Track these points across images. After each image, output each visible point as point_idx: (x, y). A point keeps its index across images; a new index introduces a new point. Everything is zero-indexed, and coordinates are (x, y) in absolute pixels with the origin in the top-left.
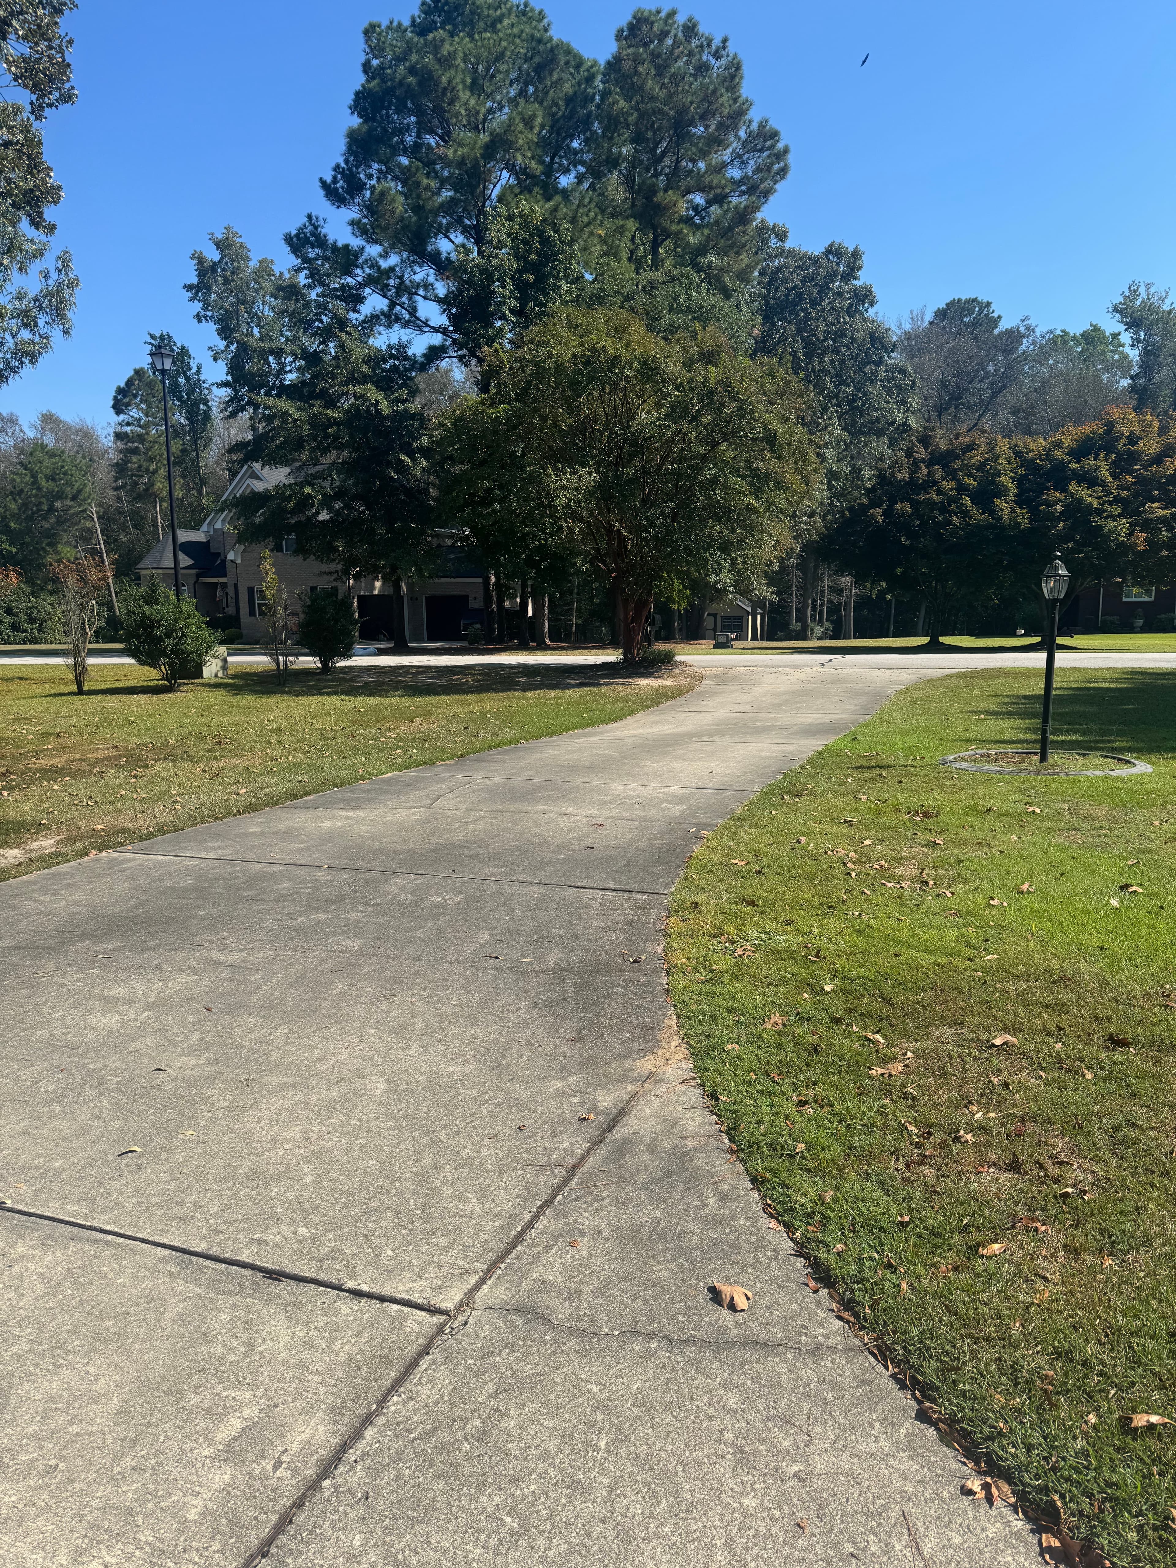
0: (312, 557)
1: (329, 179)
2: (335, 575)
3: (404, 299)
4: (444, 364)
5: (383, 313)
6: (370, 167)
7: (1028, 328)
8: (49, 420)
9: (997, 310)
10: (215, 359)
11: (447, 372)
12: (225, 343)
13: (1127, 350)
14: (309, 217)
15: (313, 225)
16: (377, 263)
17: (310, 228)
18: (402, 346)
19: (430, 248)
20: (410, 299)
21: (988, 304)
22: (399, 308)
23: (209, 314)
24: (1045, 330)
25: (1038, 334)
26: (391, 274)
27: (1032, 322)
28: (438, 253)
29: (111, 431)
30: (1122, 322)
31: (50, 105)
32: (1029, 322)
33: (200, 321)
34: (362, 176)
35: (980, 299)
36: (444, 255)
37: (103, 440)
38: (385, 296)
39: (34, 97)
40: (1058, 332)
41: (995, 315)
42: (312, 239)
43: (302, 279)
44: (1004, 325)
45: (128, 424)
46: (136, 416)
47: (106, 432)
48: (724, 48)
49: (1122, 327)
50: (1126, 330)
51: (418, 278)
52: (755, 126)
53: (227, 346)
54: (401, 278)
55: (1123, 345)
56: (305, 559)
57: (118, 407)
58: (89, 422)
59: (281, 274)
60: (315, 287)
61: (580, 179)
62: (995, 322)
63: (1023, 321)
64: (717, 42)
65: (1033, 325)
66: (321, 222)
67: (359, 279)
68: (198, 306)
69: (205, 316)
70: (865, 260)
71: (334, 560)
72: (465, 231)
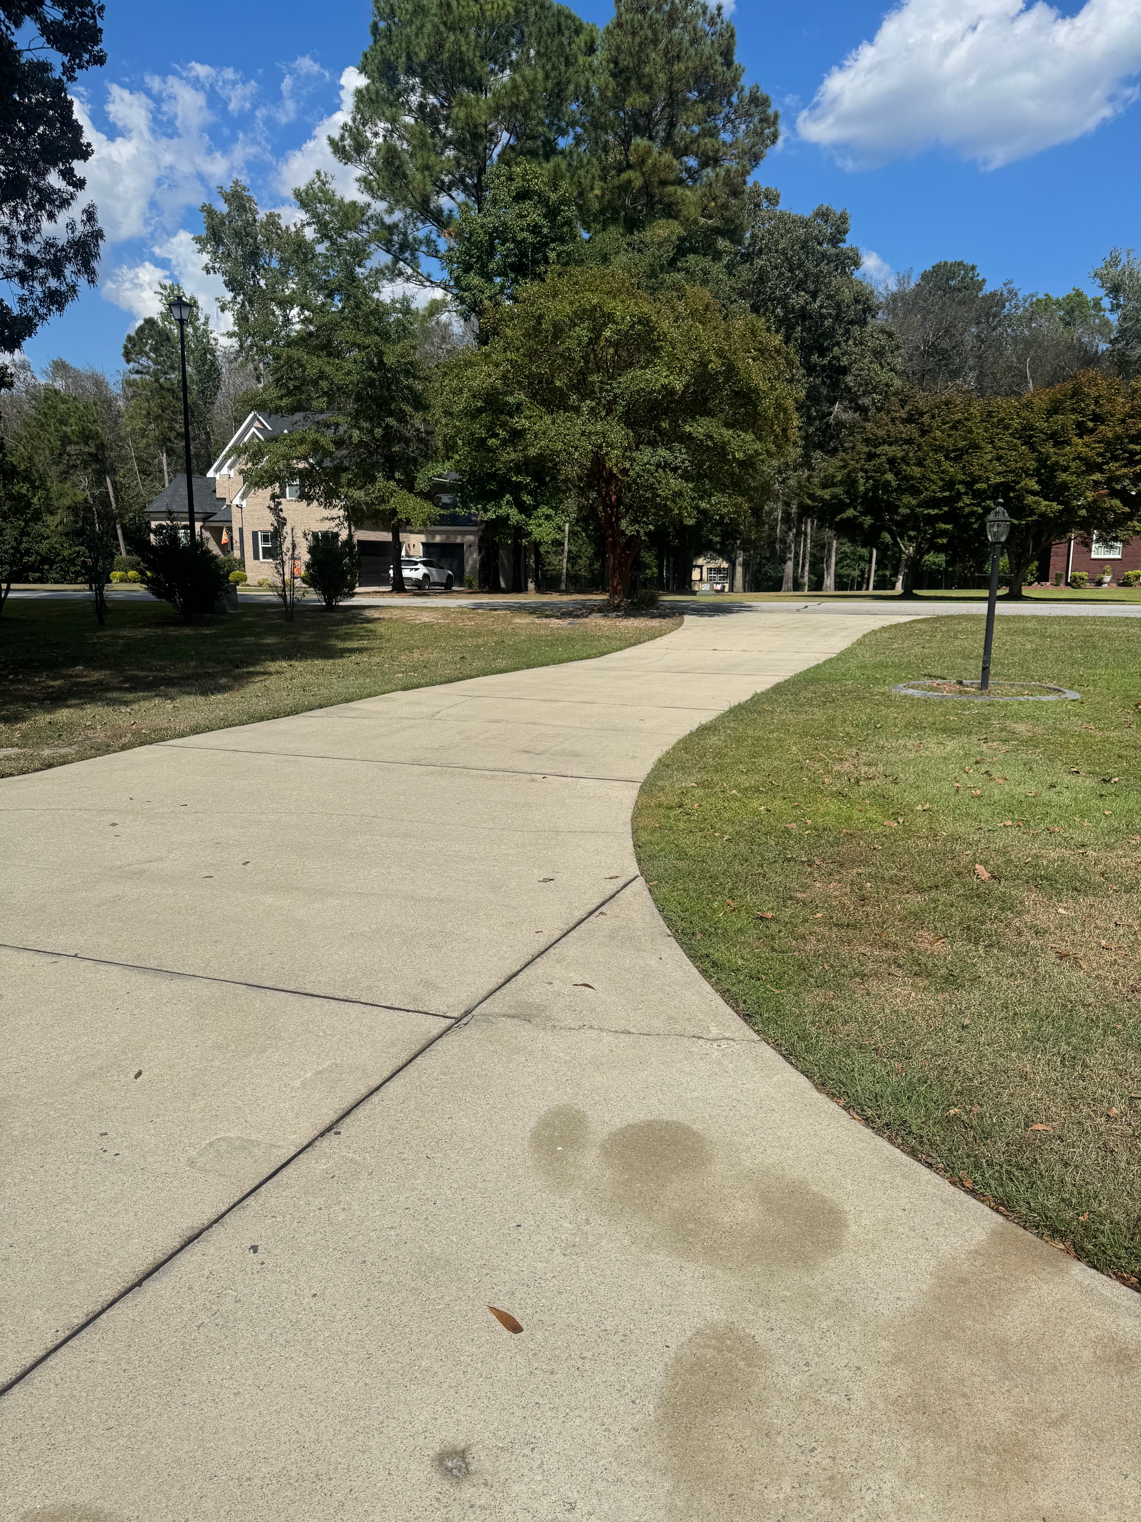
0: (315, 503)
1: (337, 137)
2: (337, 521)
3: (407, 255)
4: (444, 317)
5: (387, 267)
6: (376, 125)
7: (1010, 292)
8: (60, 367)
9: (981, 273)
10: (223, 310)
11: (447, 326)
12: (232, 294)
13: (1107, 314)
14: (318, 173)
15: (322, 181)
16: (382, 219)
17: (319, 183)
18: (406, 301)
19: (432, 205)
20: (412, 255)
21: (973, 268)
22: (402, 263)
23: (217, 265)
24: (1027, 294)
25: (1020, 297)
26: (395, 231)
27: (1015, 286)
28: (440, 210)
29: (120, 378)
30: (1102, 287)
31: (81, 67)
32: (1012, 286)
33: (208, 273)
34: (369, 135)
35: (965, 263)
36: (446, 212)
37: (112, 387)
38: (388, 251)
39: (66, 59)
40: (1041, 296)
41: (980, 278)
42: (320, 194)
43: (310, 233)
44: (987, 289)
45: (138, 372)
46: (145, 364)
47: (114, 380)
48: (719, 15)
49: (1102, 292)
50: (1107, 295)
51: (421, 235)
52: (746, 93)
53: (235, 298)
54: (405, 234)
55: (1104, 310)
56: (308, 505)
57: (128, 356)
58: (98, 370)
59: (287, 228)
60: (322, 242)
61: (578, 140)
62: (981, 284)
63: (1005, 285)
64: (712, 9)
65: (1016, 288)
66: (329, 179)
67: (365, 235)
68: (206, 258)
69: (213, 268)
70: (852, 224)
71: (336, 506)
72: (466, 189)
